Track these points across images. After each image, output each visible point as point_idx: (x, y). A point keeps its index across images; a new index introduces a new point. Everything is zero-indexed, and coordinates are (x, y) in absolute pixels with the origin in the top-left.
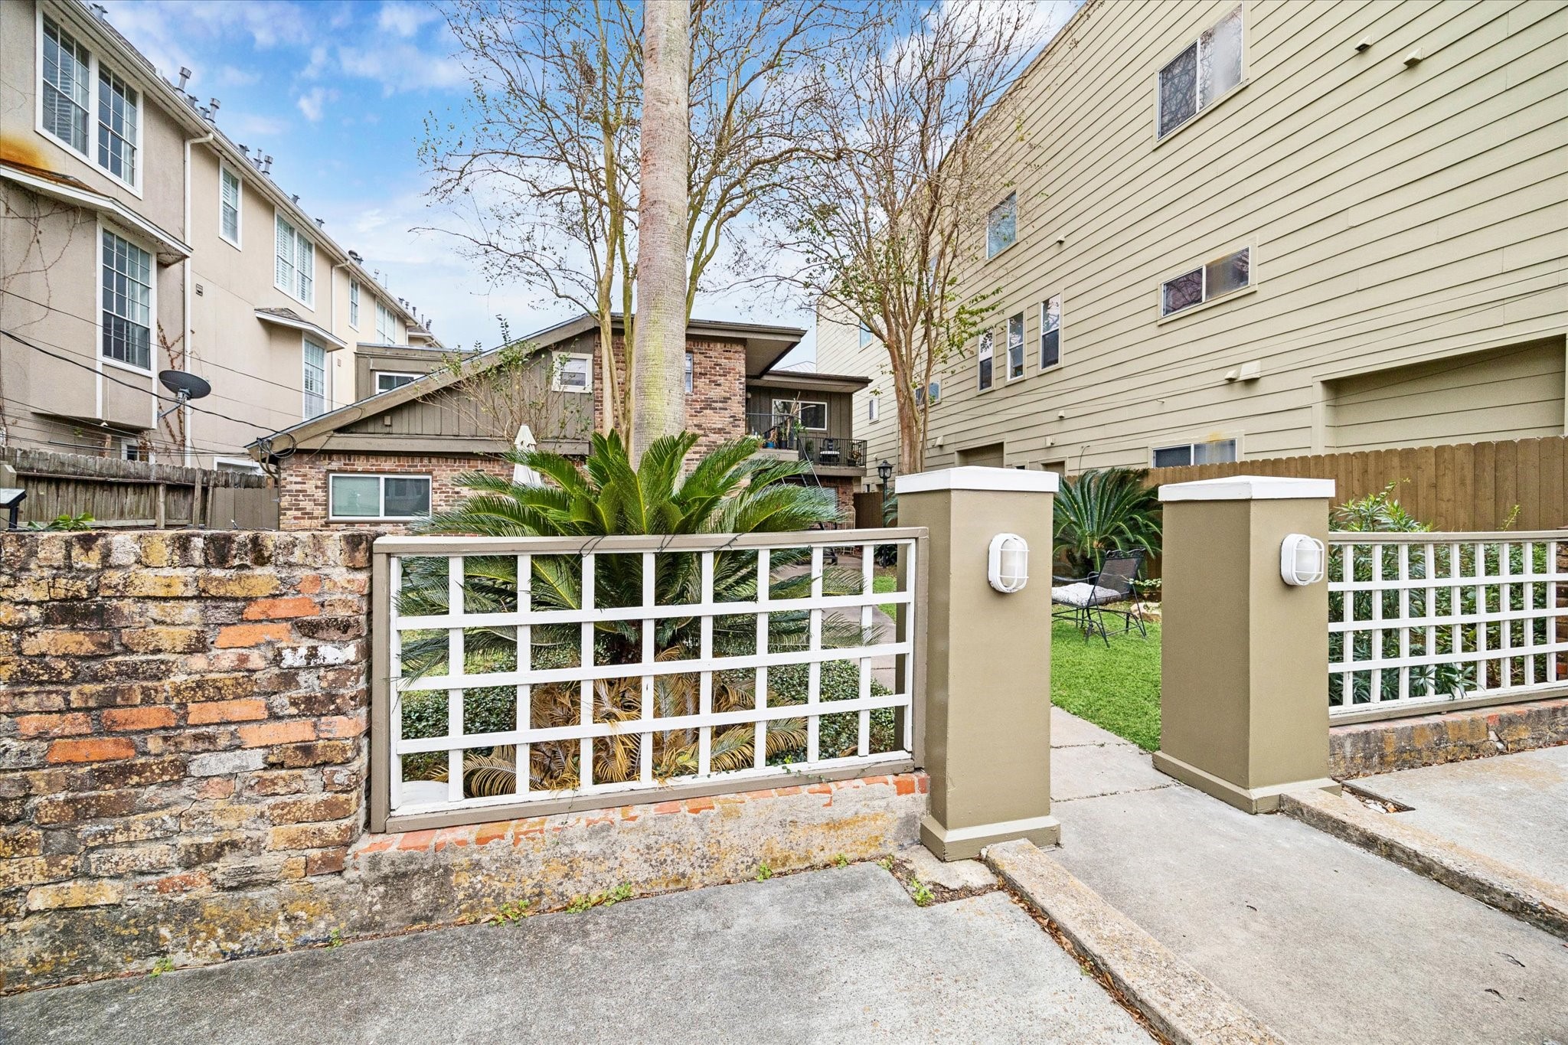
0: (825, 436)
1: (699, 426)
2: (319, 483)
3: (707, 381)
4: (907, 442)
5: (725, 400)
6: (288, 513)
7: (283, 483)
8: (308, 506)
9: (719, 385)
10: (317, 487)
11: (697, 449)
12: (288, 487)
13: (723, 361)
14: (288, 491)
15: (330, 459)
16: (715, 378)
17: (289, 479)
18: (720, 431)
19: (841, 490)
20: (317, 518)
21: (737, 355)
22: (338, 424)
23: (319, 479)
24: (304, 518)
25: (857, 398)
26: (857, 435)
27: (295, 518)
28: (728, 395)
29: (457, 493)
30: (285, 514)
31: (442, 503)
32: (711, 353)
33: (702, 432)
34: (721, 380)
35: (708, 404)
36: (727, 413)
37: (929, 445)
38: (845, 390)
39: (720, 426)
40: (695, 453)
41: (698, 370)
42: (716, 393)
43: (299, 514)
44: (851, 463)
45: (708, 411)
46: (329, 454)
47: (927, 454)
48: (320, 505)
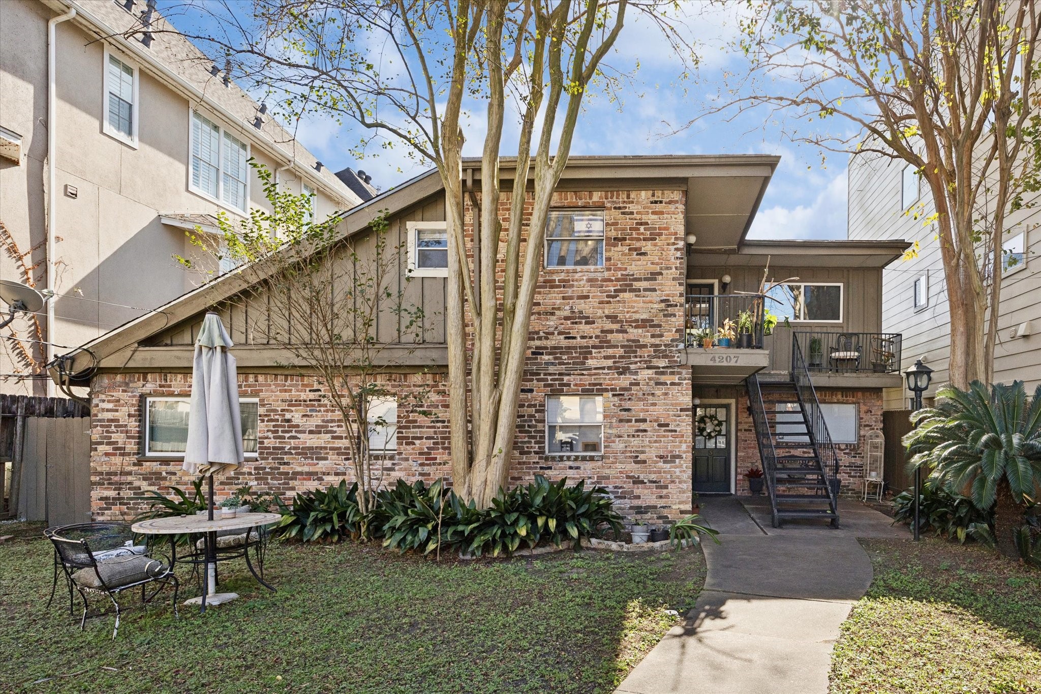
0: (840, 330)
1: (613, 318)
2: (132, 410)
3: (626, 249)
4: (961, 329)
5: (653, 276)
6: (100, 448)
7: (94, 411)
8: (119, 438)
9: (644, 254)
10: (129, 415)
11: (610, 351)
12: (100, 416)
13: (651, 218)
14: (99, 421)
15: (145, 379)
16: (637, 244)
17: (102, 405)
18: (644, 324)
19: (863, 408)
20: (129, 454)
21: (672, 207)
22: (143, 334)
23: (133, 405)
24: (115, 455)
25: (889, 274)
26: (889, 327)
27: (107, 454)
28: (657, 269)
29: (288, 421)
30: (96, 449)
31: (270, 435)
32: (632, 208)
33: (615, 327)
34: (647, 247)
35: (627, 284)
36: (655, 296)
37: (1004, 336)
38: (871, 263)
39: (644, 316)
40: (606, 358)
41: (613, 234)
42: (638, 267)
43: (109, 449)
44: (879, 368)
45: (627, 295)
46: (144, 372)
47: (998, 351)
48: (133, 437)
